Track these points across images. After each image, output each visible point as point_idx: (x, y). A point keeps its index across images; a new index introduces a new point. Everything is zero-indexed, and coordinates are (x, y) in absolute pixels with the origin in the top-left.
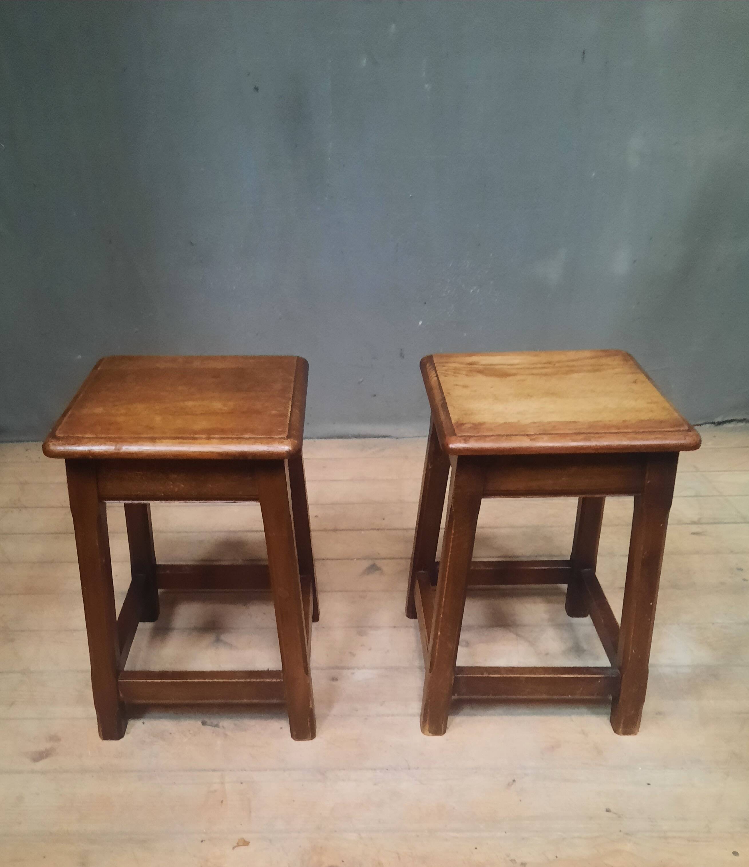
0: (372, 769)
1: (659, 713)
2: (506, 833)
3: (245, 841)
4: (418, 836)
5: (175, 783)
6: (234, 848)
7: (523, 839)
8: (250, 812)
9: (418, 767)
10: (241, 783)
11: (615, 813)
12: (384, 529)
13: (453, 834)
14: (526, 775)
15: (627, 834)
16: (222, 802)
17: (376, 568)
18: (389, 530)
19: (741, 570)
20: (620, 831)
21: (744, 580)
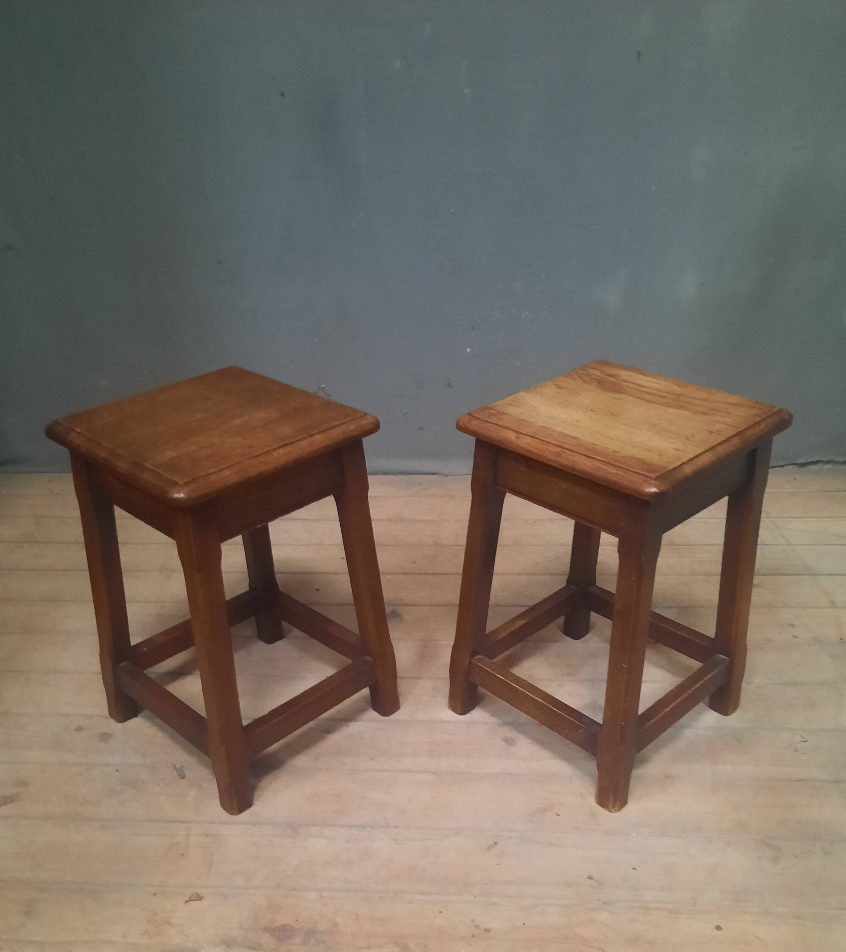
0: (348, 826)
2: (476, 897)
3: (199, 896)
4: (382, 897)
5: (138, 833)
6: (186, 902)
7: (493, 904)
8: (211, 866)
10: (207, 836)
11: (597, 881)
12: (412, 574)
13: (419, 897)
14: (510, 838)
15: (605, 903)
16: (183, 854)
17: (395, 615)
18: (416, 574)
19: (793, 625)
20: (599, 900)
21: (795, 637)
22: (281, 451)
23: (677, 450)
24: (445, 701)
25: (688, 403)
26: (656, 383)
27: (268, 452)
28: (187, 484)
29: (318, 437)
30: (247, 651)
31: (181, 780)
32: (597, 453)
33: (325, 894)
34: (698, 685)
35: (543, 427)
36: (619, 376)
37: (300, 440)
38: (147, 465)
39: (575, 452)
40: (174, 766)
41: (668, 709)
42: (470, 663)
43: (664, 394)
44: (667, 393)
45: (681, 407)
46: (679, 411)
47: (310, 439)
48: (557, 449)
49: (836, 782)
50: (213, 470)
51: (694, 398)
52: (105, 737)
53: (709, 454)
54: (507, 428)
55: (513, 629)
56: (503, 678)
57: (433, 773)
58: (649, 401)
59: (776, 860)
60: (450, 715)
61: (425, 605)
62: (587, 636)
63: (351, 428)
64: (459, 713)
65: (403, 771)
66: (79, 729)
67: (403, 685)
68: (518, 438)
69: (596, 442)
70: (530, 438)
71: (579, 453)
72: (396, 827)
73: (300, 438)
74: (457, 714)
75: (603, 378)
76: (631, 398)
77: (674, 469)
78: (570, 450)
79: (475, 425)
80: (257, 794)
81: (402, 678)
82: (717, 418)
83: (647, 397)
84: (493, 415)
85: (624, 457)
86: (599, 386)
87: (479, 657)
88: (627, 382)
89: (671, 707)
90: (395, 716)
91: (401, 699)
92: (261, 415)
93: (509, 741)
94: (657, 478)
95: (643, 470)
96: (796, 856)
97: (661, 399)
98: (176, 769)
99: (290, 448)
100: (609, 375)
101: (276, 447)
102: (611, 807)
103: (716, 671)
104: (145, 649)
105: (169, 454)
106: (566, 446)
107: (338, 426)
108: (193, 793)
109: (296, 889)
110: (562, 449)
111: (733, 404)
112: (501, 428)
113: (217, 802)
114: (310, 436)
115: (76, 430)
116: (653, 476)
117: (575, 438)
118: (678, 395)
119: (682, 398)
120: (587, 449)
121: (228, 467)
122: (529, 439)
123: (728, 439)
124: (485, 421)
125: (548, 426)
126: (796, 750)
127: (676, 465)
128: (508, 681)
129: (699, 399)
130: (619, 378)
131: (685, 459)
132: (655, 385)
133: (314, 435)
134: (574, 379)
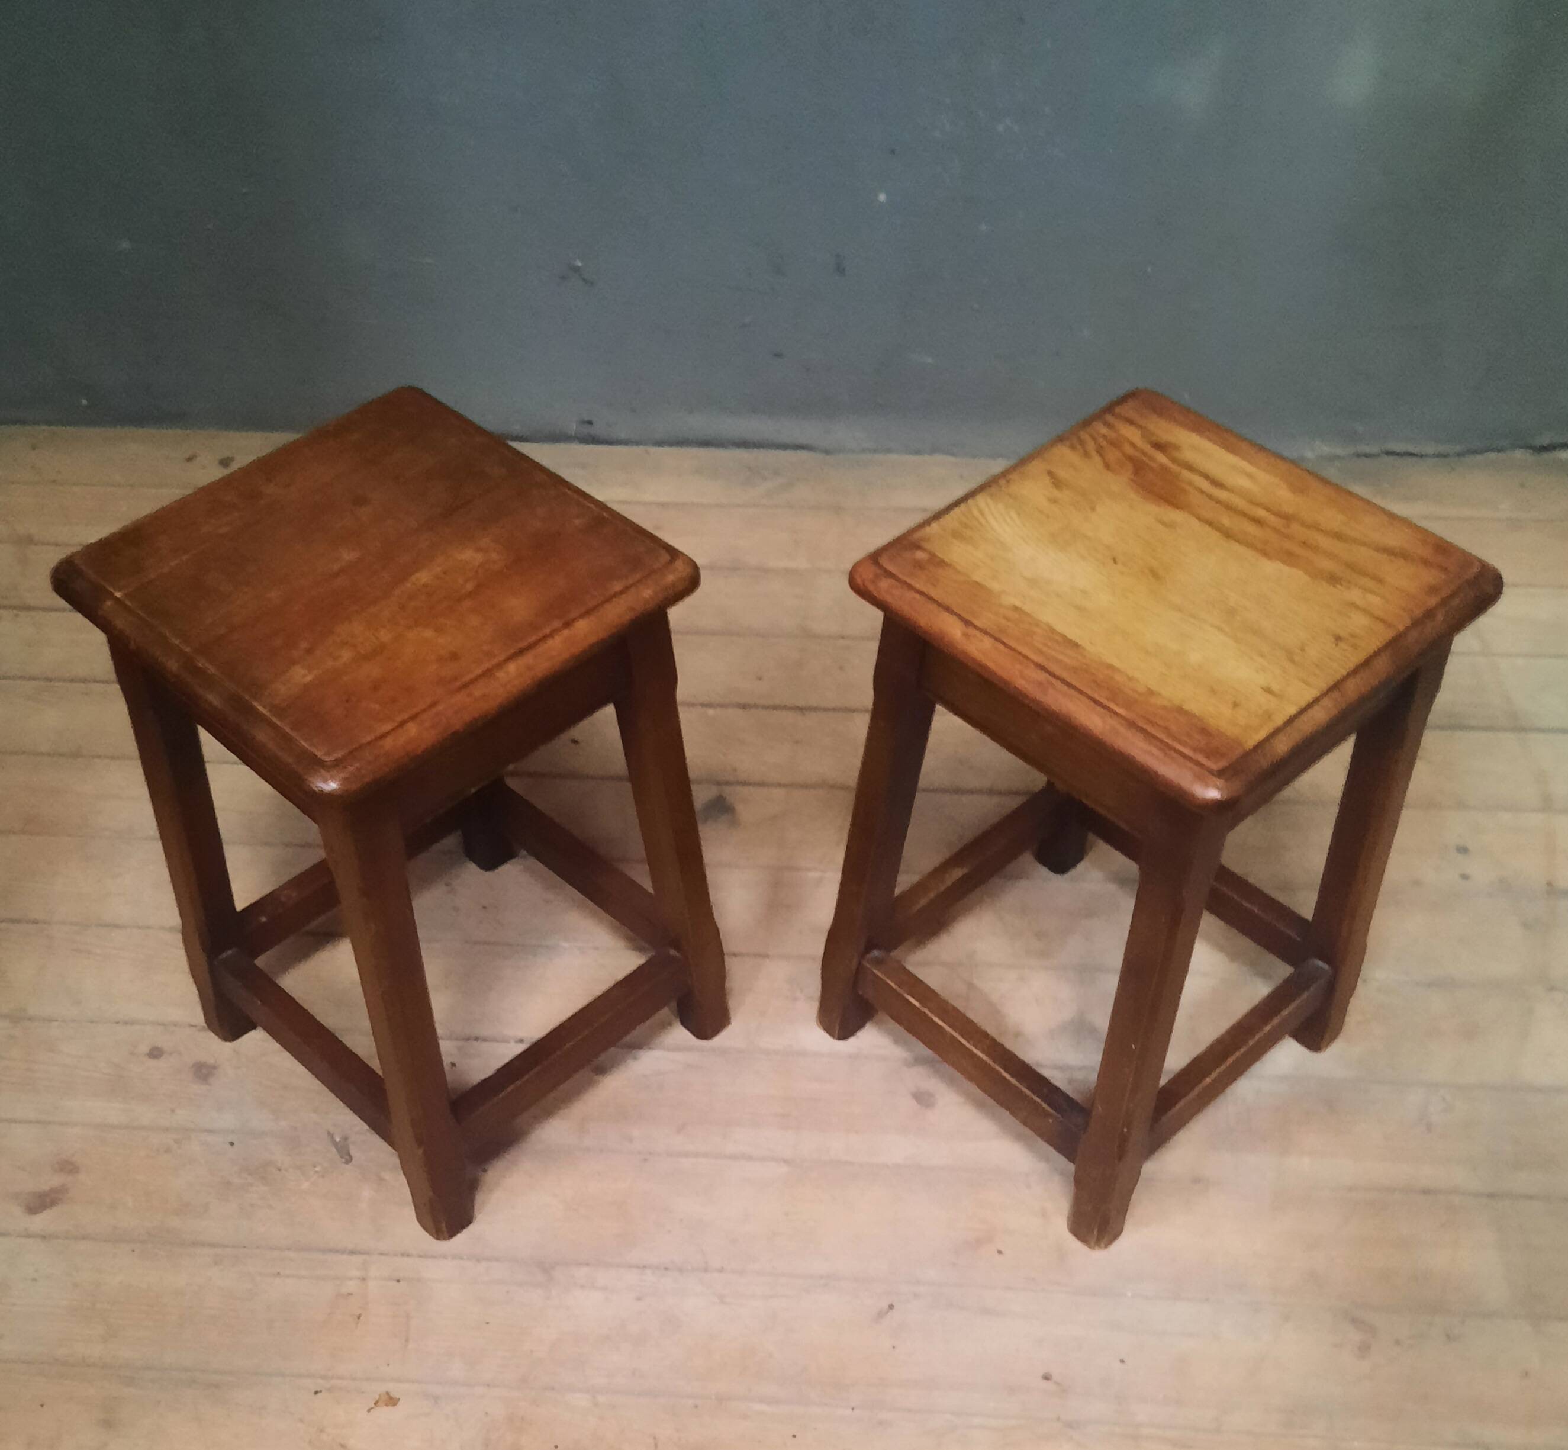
0: (638, 1267)
1: (1197, 1180)
2: (853, 1409)
3: (391, 1398)
4: (696, 1407)
5: (279, 1273)
6: (369, 1411)
7: (881, 1423)
8: (407, 1340)
9: (723, 1268)
10: (398, 1281)
11: (1057, 1383)
12: (756, 706)
13: (758, 1407)
14: (916, 1296)
15: (1070, 1425)
16: (359, 1317)
17: (721, 807)
18: (766, 707)
19: (1463, 850)
20: (1058, 1419)
21: (1465, 877)
22: (512, 667)
23: (1268, 690)
24: (812, 1008)
25: (1304, 544)
26: (1250, 476)
27: (488, 673)
28: (338, 764)
29: (583, 626)
30: (447, 885)
31: (347, 1166)
32: (1115, 693)
33: (601, 1399)
34: (1267, 1028)
35: (1016, 609)
36: (1177, 448)
37: (545, 638)
38: (260, 708)
39: (1075, 688)
40: (331, 1135)
41: (1208, 1080)
42: (860, 964)
43: (1261, 513)
44: (1268, 509)
45: (1289, 558)
46: (1286, 569)
47: (566, 632)
48: (1042, 676)
49: (1491, 1196)
50: (387, 727)
51: (1316, 527)
52: (204, 1072)
53: (1326, 702)
54: (948, 609)
55: (942, 888)
56: (917, 1004)
57: (786, 1161)
58: (1228, 534)
59: (1364, 1349)
60: (817, 1039)
61: (780, 785)
62: (1081, 867)
63: (647, 594)
64: (836, 1037)
65: (734, 1157)
66: (155, 1053)
67: (736, 971)
68: (966, 635)
69: (1116, 663)
70: (992, 641)
71: (1081, 692)
72: (721, 1270)
73: (547, 631)
74: (833, 1036)
75: (1145, 454)
76: (1195, 523)
77: (1256, 748)
78: (1064, 681)
79: (884, 588)
80: (480, 1198)
81: (735, 955)
82: (1355, 595)
83: (1226, 521)
84: (919, 565)
85: (1164, 708)
86: (1132, 480)
87: (876, 953)
88: (1191, 468)
89: (1214, 1075)
90: (721, 1039)
91: (732, 1003)
92: (469, 556)
93: (923, 1099)
94: (1220, 773)
95: (1195, 750)
96: (1398, 1343)
97: (1252, 529)
98: (335, 1144)
99: (528, 659)
100: (1159, 446)
101: (502, 657)
102: (1092, 1244)
103: (1305, 995)
104: (264, 919)
105: (301, 675)
106: (1058, 671)
107: (622, 592)
108: (367, 1193)
109: (553, 1389)
110: (1050, 678)
111: (1390, 552)
112: (933, 607)
113: (410, 1212)
114: (567, 625)
115: (112, 594)
116: (1215, 766)
117: (1076, 645)
118: (1287, 518)
119: (1296, 528)
120: (1095, 682)
121: (413, 718)
122: (987, 643)
123: (1367, 663)
124: (906, 583)
125: (1026, 608)
126: (1429, 1128)
127: (1262, 734)
128: (926, 1011)
129: (1327, 533)
130: (1176, 454)
131: (1279, 720)
132: (1243, 482)
133: (574, 620)
134: (1086, 455)
